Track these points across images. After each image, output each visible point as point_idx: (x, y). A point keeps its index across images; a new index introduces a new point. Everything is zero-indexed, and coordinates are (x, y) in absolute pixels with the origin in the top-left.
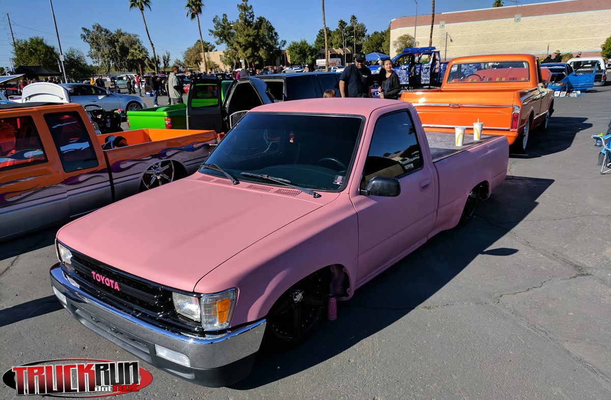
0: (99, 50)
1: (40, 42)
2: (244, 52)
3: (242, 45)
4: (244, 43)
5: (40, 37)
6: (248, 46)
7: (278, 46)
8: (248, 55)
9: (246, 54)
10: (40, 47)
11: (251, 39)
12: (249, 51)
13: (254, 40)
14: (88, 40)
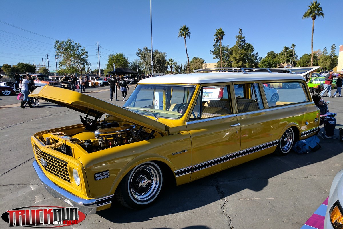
0: (145, 61)
1: (121, 56)
2: (237, 63)
3: (236, 59)
4: (238, 58)
5: (121, 53)
6: (240, 60)
7: (256, 61)
8: (240, 65)
9: (238, 65)
10: (121, 58)
11: (242, 56)
12: (241, 63)
13: (244, 56)
14: (140, 55)
